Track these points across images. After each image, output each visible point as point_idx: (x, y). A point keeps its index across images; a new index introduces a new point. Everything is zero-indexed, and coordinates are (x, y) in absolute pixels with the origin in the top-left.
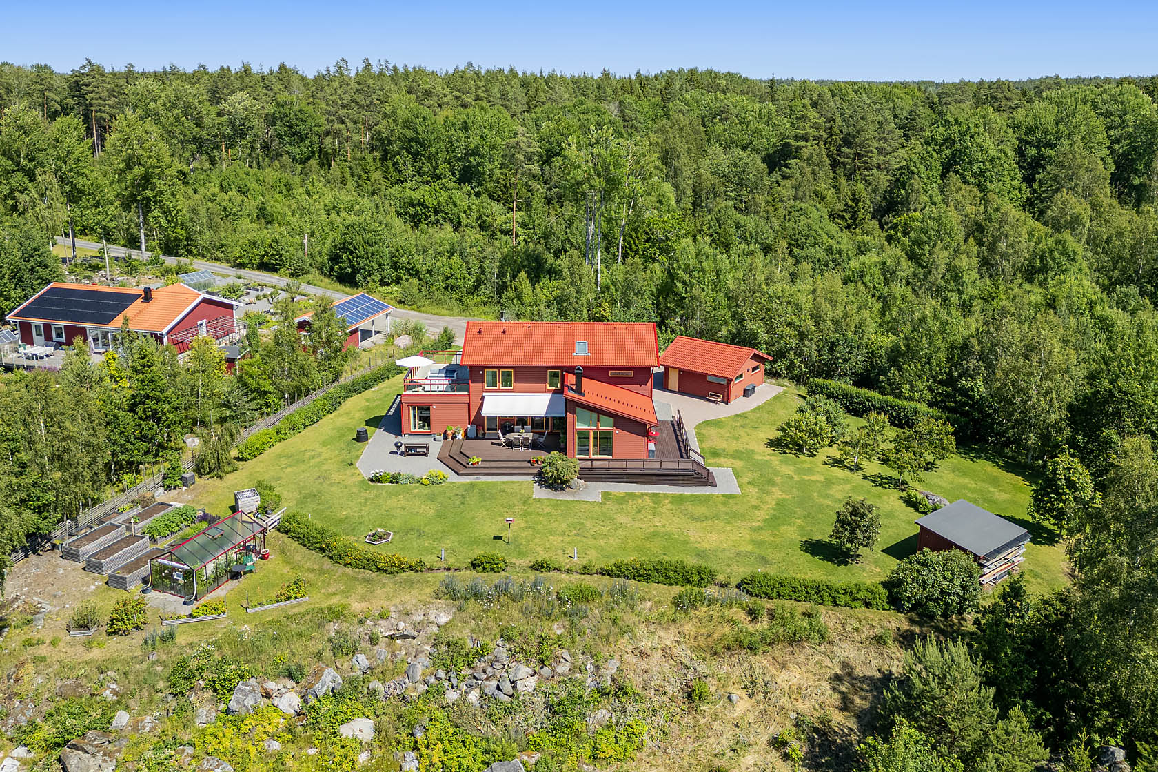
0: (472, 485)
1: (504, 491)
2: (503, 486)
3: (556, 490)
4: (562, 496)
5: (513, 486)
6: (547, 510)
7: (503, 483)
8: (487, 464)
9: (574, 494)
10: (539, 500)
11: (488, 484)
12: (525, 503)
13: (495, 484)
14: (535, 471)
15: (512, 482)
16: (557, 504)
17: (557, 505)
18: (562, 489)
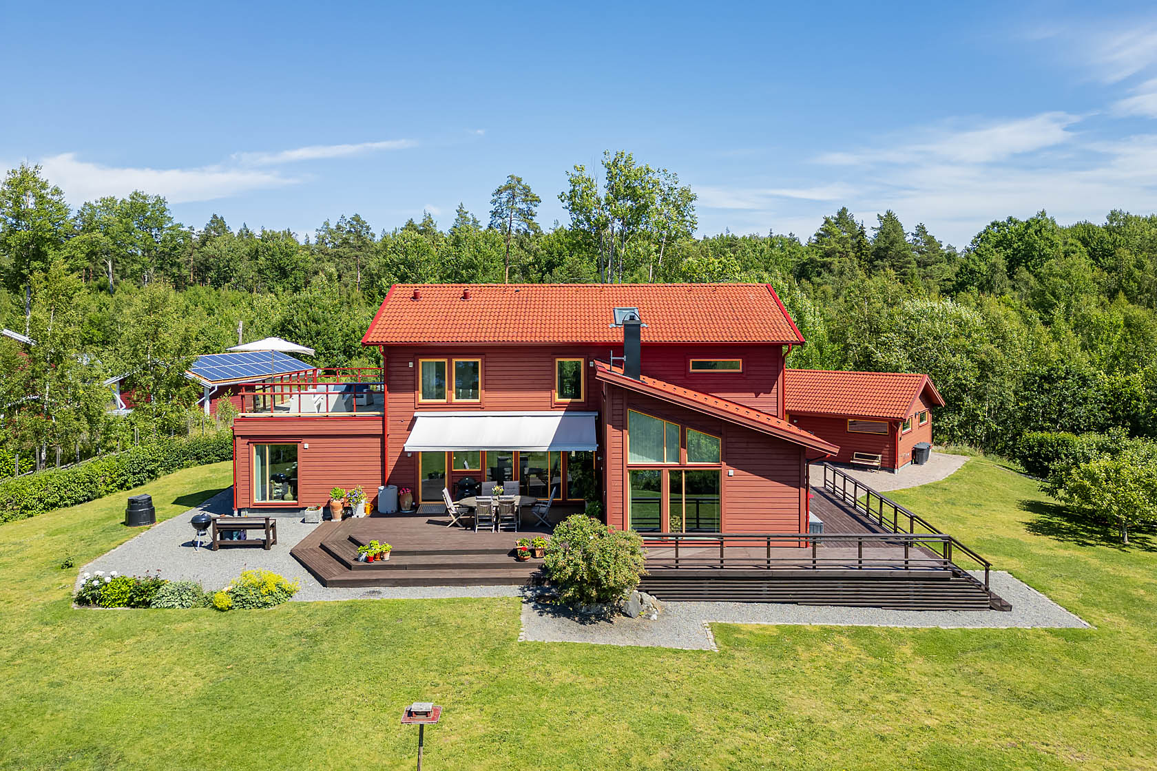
0: (352, 609)
1: (438, 623)
2: (437, 611)
3: (584, 619)
4: (601, 636)
5: (465, 610)
6: (562, 675)
7: (439, 602)
8: (406, 560)
9: (635, 629)
10: (536, 648)
11: (394, 607)
12: (494, 655)
13: (413, 607)
14: (526, 573)
15: (465, 601)
16: (592, 659)
17: (589, 661)
18: (600, 617)
